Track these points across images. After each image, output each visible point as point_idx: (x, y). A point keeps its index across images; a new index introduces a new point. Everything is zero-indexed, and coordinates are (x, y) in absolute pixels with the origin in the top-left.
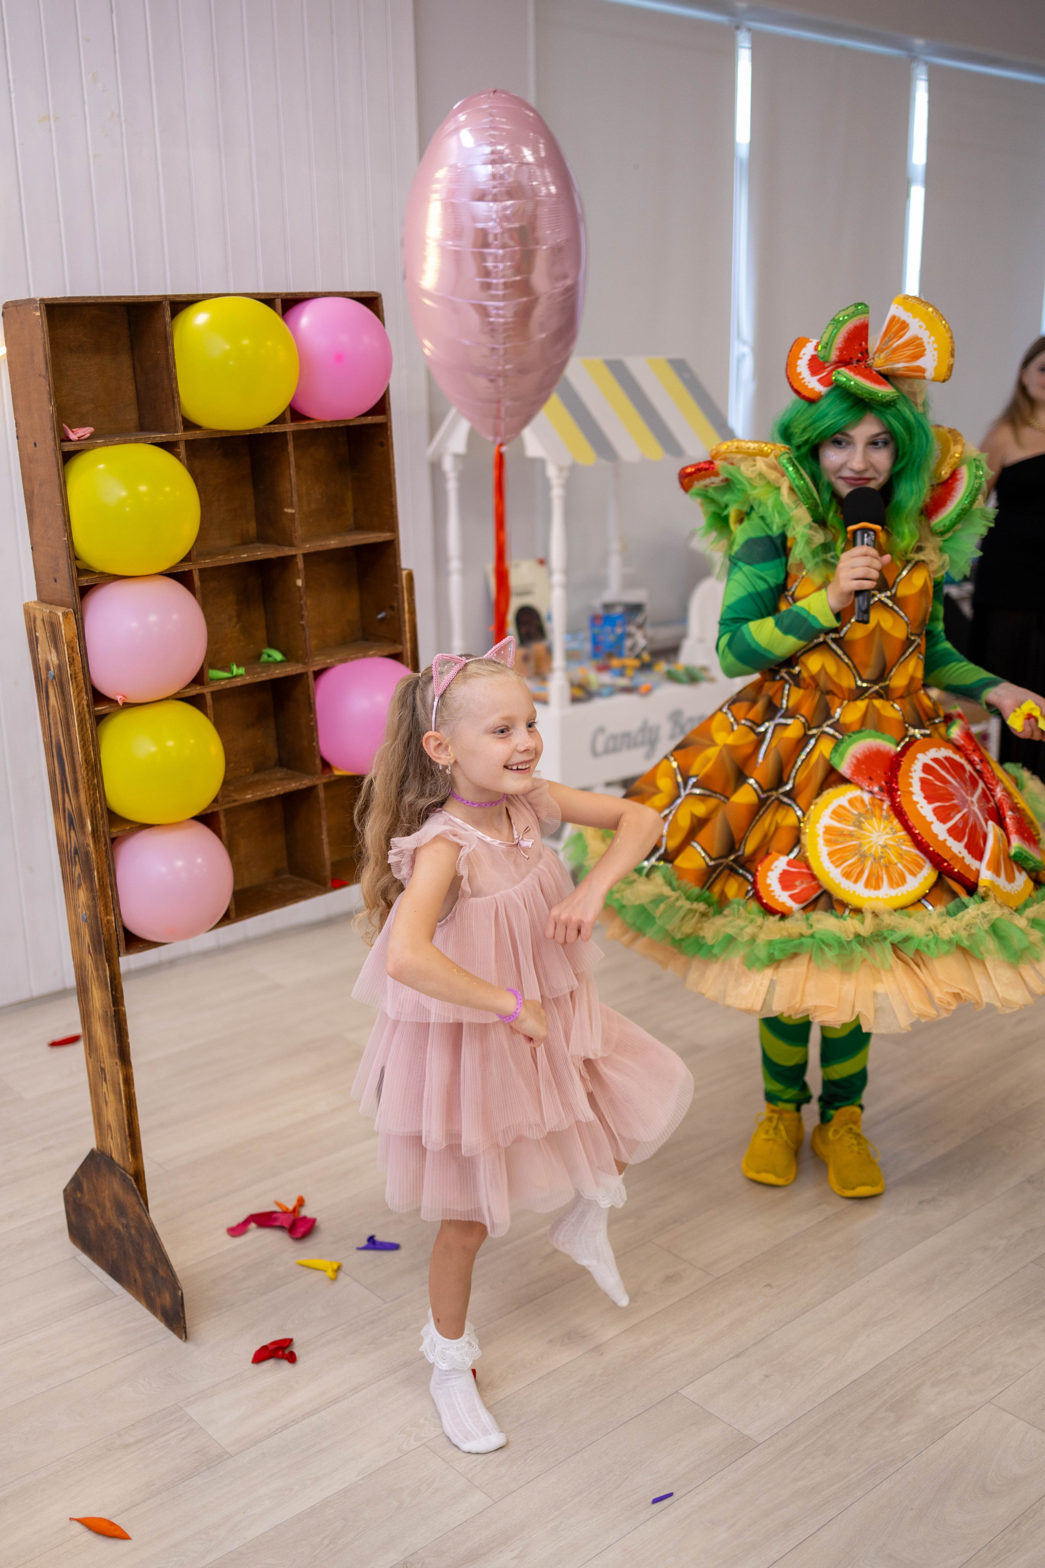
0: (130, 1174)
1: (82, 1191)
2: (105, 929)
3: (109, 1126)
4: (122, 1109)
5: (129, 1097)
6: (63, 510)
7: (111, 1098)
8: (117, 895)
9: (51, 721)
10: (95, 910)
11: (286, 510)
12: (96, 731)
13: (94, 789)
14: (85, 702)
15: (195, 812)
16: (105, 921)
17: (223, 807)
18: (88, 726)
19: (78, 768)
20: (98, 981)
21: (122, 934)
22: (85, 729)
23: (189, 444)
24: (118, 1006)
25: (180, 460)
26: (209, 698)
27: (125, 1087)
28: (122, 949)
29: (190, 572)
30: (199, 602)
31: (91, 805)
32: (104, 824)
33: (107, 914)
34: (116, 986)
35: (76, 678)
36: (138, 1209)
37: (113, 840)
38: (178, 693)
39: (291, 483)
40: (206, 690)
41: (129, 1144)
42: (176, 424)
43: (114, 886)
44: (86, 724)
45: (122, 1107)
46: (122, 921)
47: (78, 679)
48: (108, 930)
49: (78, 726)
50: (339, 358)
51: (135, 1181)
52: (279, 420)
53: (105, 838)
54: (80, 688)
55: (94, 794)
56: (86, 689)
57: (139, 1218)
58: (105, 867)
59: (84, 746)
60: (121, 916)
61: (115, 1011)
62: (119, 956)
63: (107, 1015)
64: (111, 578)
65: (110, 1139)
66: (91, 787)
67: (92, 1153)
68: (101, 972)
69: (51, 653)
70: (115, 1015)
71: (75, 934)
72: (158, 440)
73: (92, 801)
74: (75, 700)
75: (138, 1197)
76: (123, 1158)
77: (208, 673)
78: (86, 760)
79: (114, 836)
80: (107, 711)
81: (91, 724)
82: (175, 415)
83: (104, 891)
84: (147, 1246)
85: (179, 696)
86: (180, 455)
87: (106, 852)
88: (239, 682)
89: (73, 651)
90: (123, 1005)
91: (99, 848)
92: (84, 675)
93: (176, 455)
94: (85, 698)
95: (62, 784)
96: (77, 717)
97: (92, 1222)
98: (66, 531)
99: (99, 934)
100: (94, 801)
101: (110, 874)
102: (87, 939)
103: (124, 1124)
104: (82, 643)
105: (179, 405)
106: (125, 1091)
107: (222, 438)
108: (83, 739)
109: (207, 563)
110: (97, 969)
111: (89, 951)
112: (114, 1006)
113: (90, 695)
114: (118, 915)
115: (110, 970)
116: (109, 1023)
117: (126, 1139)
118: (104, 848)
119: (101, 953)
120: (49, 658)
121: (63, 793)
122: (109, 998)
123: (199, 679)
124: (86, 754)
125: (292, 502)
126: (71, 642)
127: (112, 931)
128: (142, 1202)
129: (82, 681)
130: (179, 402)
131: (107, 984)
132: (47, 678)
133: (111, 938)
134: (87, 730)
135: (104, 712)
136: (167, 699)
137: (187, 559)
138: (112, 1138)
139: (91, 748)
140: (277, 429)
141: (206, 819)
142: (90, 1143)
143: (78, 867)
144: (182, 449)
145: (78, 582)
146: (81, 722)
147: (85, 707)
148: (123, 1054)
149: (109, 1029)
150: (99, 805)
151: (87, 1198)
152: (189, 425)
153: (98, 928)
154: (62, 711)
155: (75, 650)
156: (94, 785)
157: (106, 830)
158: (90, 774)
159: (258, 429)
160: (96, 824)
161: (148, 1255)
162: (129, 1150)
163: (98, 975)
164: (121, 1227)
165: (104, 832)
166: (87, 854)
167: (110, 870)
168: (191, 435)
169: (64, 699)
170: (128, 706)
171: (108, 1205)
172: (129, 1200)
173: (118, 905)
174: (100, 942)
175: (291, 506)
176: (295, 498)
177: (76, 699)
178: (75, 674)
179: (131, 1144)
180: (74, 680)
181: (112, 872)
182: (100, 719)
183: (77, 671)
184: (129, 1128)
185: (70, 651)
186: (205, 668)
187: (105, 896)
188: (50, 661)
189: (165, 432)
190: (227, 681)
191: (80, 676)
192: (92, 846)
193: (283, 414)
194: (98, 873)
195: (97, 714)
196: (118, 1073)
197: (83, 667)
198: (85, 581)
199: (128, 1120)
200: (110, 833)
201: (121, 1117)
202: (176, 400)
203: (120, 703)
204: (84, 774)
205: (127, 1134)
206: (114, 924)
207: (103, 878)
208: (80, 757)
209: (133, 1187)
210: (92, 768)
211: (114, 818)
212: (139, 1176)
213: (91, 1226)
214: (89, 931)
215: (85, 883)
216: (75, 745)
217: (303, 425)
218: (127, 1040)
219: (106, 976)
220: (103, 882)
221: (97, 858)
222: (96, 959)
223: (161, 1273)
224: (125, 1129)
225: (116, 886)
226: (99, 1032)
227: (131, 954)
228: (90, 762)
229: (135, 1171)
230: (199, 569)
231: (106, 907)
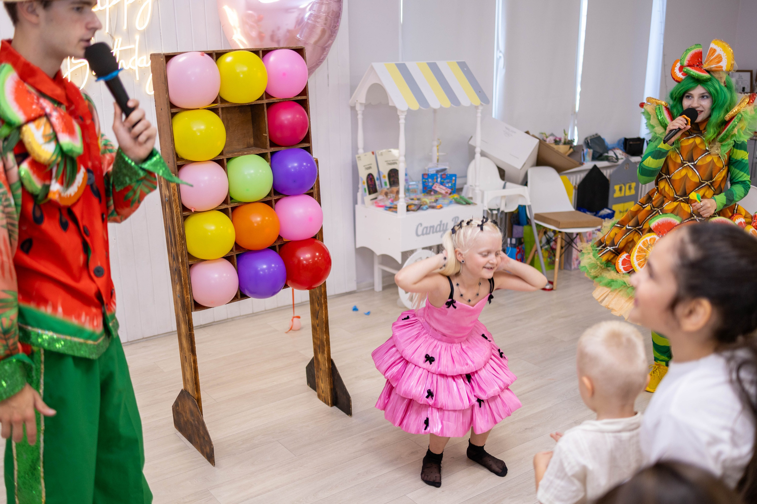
0: (195, 400)
1: (178, 407)
2: (186, 301)
3: (188, 380)
4: (192, 373)
5: (195, 368)
6: (171, 136)
7: (188, 368)
8: (191, 287)
9: (167, 217)
10: (182, 293)
11: (263, 134)
12: (184, 222)
13: (182, 245)
14: (179, 211)
15: (222, 256)
16: (186, 297)
17: (235, 254)
18: (180, 220)
19: (176, 237)
20: (184, 321)
21: (193, 303)
22: (179, 221)
23: (223, 109)
24: (191, 332)
25: (219, 116)
26: (229, 210)
27: (193, 364)
28: (193, 310)
29: (223, 159)
30: (226, 172)
31: (181, 251)
32: (186, 259)
33: (187, 295)
34: (190, 323)
35: (175, 201)
36: (198, 413)
37: (191, 266)
38: (217, 207)
39: (265, 124)
40: (229, 207)
42: (217, 101)
43: (190, 284)
44: (179, 219)
46: (193, 298)
47: (176, 202)
48: (187, 301)
49: (176, 220)
50: (284, 74)
51: (197, 402)
52: (261, 98)
53: (187, 264)
54: (177, 205)
55: (182, 247)
56: (180, 206)
57: (198, 416)
58: (186, 276)
59: (178, 228)
60: (193, 296)
62: (192, 311)
63: (187, 335)
64: (190, 162)
65: (188, 385)
66: (181, 244)
67: (182, 390)
69: (166, 191)
70: (190, 335)
71: (176, 303)
72: (210, 108)
74: (175, 210)
76: (193, 393)
78: (179, 234)
79: (190, 264)
80: (188, 214)
81: (181, 220)
83: (186, 285)
84: (201, 429)
85: (218, 209)
87: (187, 270)
89: (174, 191)
90: (193, 331)
91: (184, 268)
92: (179, 200)
93: (217, 114)
94: (179, 209)
95: (171, 243)
96: (176, 216)
98: (172, 144)
99: (184, 303)
100: (182, 250)
101: (188, 279)
102: (180, 305)
103: (193, 379)
104: (178, 187)
106: (194, 366)
107: (235, 107)
108: (178, 225)
109: (230, 156)
110: (183, 317)
111: (181, 309)
112: (189, 331)
113: (181, 208)
114: (192, 295)
115: (188, 317)
116: (188, 338)
117: (194, 385)
118: (186, 269)
119: (184, 310)
120: (166, 193)
121: (171, 246)
122: (187, 328)
123: (225, 202)
124: (179, 231)
126: (174, 187)
127: (189, 302)
128: (200, 411)
129: (178, 202)
131: (187, 323)
132: (165, 201)
133: (188, 304)
134: (180, 222)
135: (187, 215)
136: (213, 210)
137: (221, 154)
139: (181, 229)
140: (260, 102)
141: (228, 258)
142: (182, 387)
143: (176, 276)
144: (219, 111)
145: (177, 163)
146: (178, 218)
147: (179, 212)
148: (193, 351)
149: (188, 340)
150: (184, 251)
151: (180, 409)
152: (223, 101)
153: (183, 301)
154: (171, 214)
155: (175, 190)
156: (182, 244)
157: (187, 261)
158: (181, 239)
159: (251, 102)
160: (183, 259)
161: (201, 432)
162: (195, 389)
163: (184, 319)
164: (192, 421)
165: (186, 262)
166: (180, 271)
167: (188, 277)
168: (223, 105)
169: (171, 209)
170: (196, 212)
171: (188, 412)
172: (196, 411)
173: (192, 291)
174: (184, 306)
175: (266, 133)
176: (267, 130)
177: (177, 210)
178: (175, 200)
179: (196, 387)
180: (174, 202)
181: (189, 278)
182: (185, 218)
183: (176, 198)
184: (195, 380)
185: (173, 190)
186: (228, 197)
187: (186, 288)
188: (166, 195)
190: (238, 203)
191: (177, 200)
192: (181, 267)
193: (262, 95)
194: (184, 278)
195: (184, 215)
196: (191, 358)
197: (178, 197)
198: (179, 163)
199: (195, 377)
201: (192, 376)
203: (193, 211)
204: (178, 239)
205: (194, 383)
206: (190, 299)
207: (185, 280)
208: (177, 232)
209: (197, 405)
210: (182, 237)
211: (190, 256)
212: (199, 400)
213: (182, 420)
214: (180, 301)
215: (179, 283)
216: (175, 228)
217: (271, 100)
218: (194, 345)
219: (186, 319)
220: (186, 282)
221: (183, 272)
222: (183, 313)
223: (206, 439)
224: (193, 381)
225: (191, 284)
226: (184, 342)
227: (197, 311)
228: (181, 234)
229: (197, 398)
230: (226, 158)
231: (187, 292)
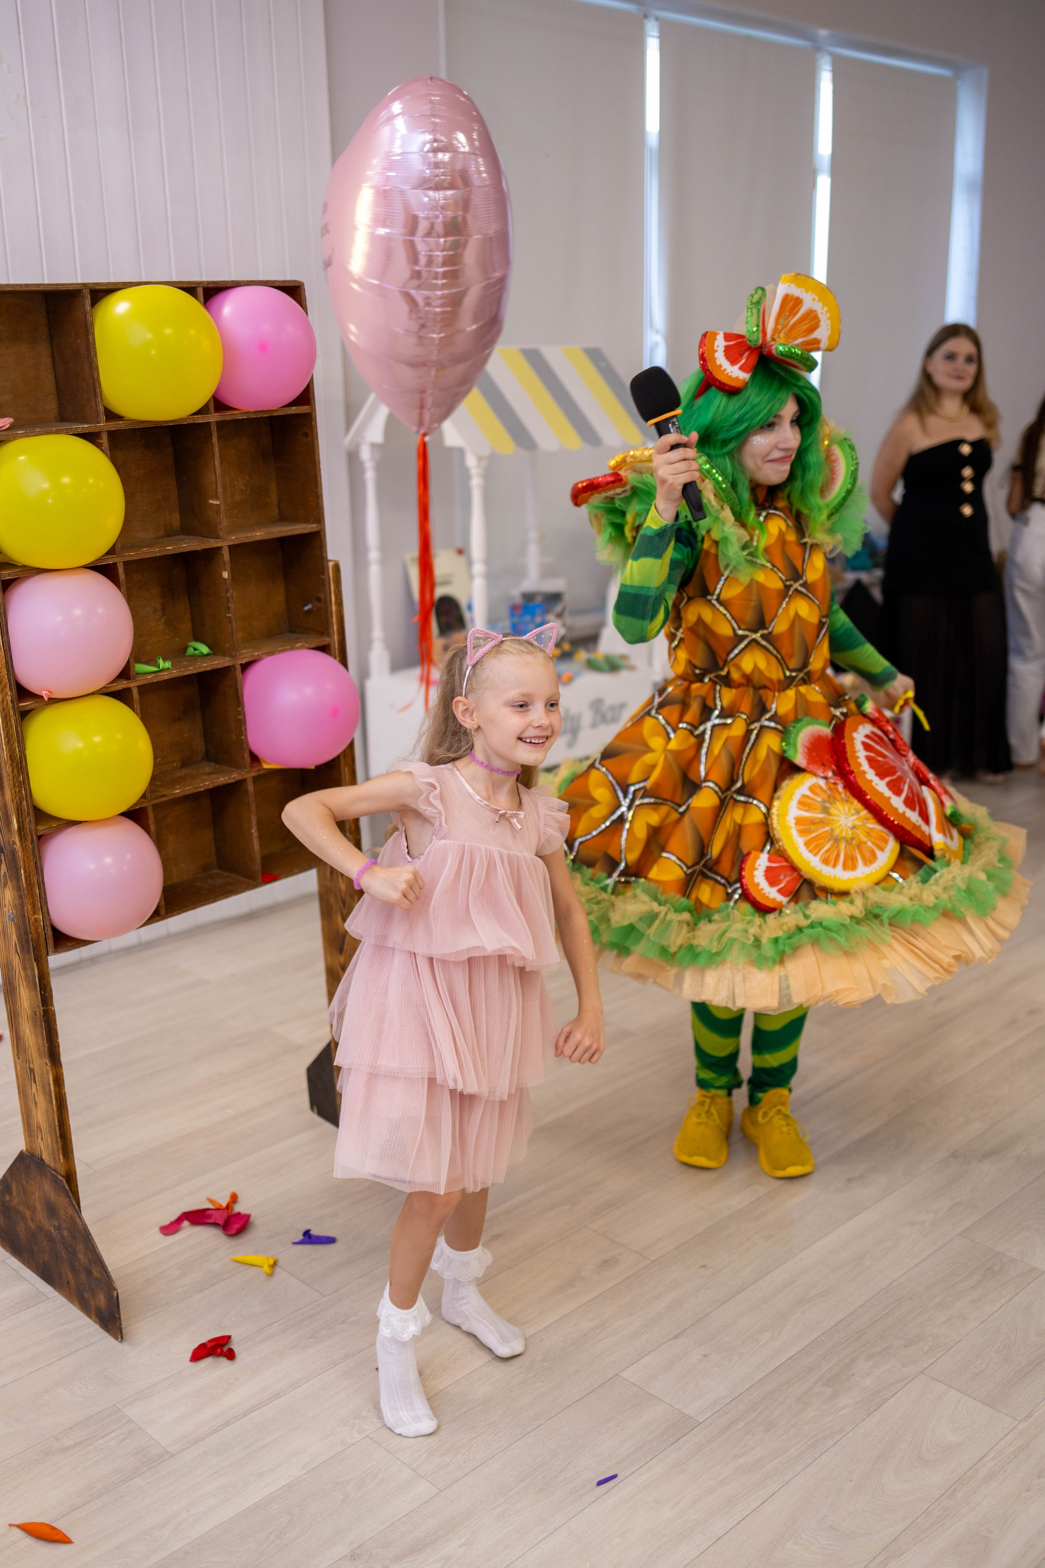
0: (61, 1176)
1: (10, 1193)
2: (32, 928)
3: (39, 1127)
4: (53, 1110)
5: (60, 1097)
7: (41, 1099)
8: (45, 893)
10: (22, 910)
11: (210, 501)
12: (21, 727)
13: (20, 786)
14: (9, 698)
15: (124, 808)
16: (32, 921)
17: (152, 803)
18: (13, 722)
19: (3, 766)
20: (26, 979)
21: (50, 933)
22: (9, 726)
23: (112, 434)
24: (47, 1006)
25: (103, 451)
26: (135, 693)
27: (55, 1087)
28: (50, 950)
29: (115, 564)
30: (124, 596)
31: (17, 803)
32: (30, 821)
33: (35, 913)
34: (45, 985)
36: (70, 1210)
37: (42, 839)
38: (105, 687)
39: (215, 474)
40: (133, 685)
41: (60, 1144)
42: (98, 415)
43: (41, 884)
44: (10, 720)
45: (53, 1108)
46: (50, 920)
47: (2, 675)
48: (36, 929)
49: (2, 722)
50: (263, 347)
51: (67, 1182)
52: (203, 411)
53: (32, 835)
54: (3, 684)
55: (19, 791)
56: (10, 685)
57: (72, 1219)
58: (32, 864)
59: (9, 745)
60: (49, 915)
61: (43, 1010)
62: (48, 955)
63: (36, 1015)
64: (34, 571)
65: (40, 1140)
66: (17, 784)
67: (22, 1154)
68: (29, 972)
70: (44, 1015)
72: (80, 431)
73: (17, 798)
75: (70, 1198)
76: (54, 1159)
77: (134, 667)
78: (11, 757)
79: (40, 833)
80: (32, 706)
81: (16, 720)
82: (97, 406)
83: (31, 889)
84: (80, 1247)
85: (105, 691)
86: (102, 446)
87: (33, 850)
88: (165, 676)
90: (52, 1005)
91: (26, 846)
92: (8, 671)
93: (99, 446)
94: (9, 693)
96: (1, 713)
97: (22, 1224)
99: (26, 933)
100: (20, 799)
101: (37, 873)
102: (14, 938)
103: (55, 1125)
104: (5, 638)
105: (101, 395)
106: (55, 1091)
107: (144, 430)
108: (7, 739)
109: (132, 555)
110: (25, 969)
111: (16, 950)
112: (43, 1006)
113: (15, 691)
114: (46, 913)
115: (38, 969)
116: (39, 1023)
117: (57, 1140)
118: (31, 846)
119: (28, 952)
122: (37, 997)
123: (125, 673)
124: (11, 751)
125: (217, 493)
127: (39, 930)
128: (74, 1203)
129: (6, 677)
130: (101, 392)
131: (35, 984)
133: (39, 937)
134: (12, 726)
135: (29, 708)
136: (93, 694)
137: (111, 551)
138: (42, 1140)
139: (16, 744)
140: (200, 419)
141: (134, 815)
142: (19, 1145)
143: (4, 866)
144: (104, 440)
145: (1, 575)
146: (6, 717)
147: (9, 702)
148: (53, 1054)
149: (39, 1029)
150: (24, 803)
151: (16, 1200)
152: (111, 415)
153: (25, 927)
156: (19, 782)
157: (33, 828)
158: (15, 771)
159: (182, 419)
160: (23, 822)
161: (81, 1257)
162: (61, 1151)
163: (26, 976)
164: (52, 1229)
165: (30, 829)
166: (14, 853)
167: (37, 868)
168: (113, 426)
170: (53, 701)
171: (39, 1207)
172: (61, 1201)
173: (46, 903)
174: (27, 942)
175: (217, 498)
176: (220, 490)
177: (4, 695)
179: (63, 1145)
181: (39, 870)
182: (24, 715)
183: (1, 666)
184: (60, 1129)
186: (132, 661)
187: (33, 895)
189: (86, 423)
190: (153, 675)
191: (4, 672)
192: (18, 844)
193: (207, 404)
194: (25, 872)
195: (22, 710)
196: (48, 1073)
197: (7, 662)
198: (7, 574)
199: (59, 1121)
200: (37, 831)
201: (51, 1119)
202: (98, 390)
203: (46, 698)
204: (10, 770)
205: (58, 1135)
206: (42, 923)
207: (30, 876)
208: (6, 754)
209: (66, 1189)
210: (17, 765)
211: (40, 815)
212: (70, 1177)
213: (21, 1228)
214: (16, 931)
215: (11, 881)
217: (227, 416)
218: (56, 1040)
219: (34, 976)
220: (30, 881)
221: (24, 856)
222: (24, 961)
223: (95, 1273)
224: (55, 1130)
225: (44, 884)
226: (27, 1032)
227: (59, 952)
228: (15, 758)
229: (67, 1172)
230: (124, 562)
231: (34, 905)
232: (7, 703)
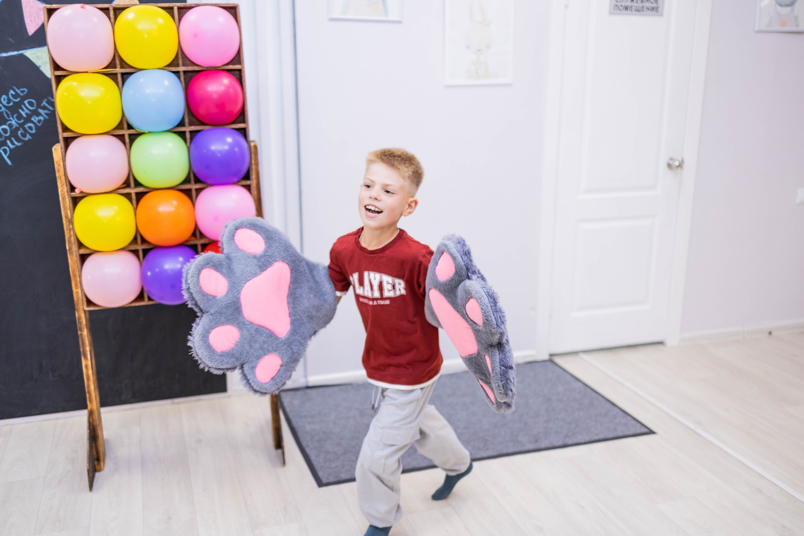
2: (75, 295)
8: (82, 280)
12: (72, 204)
15: (122, 246)
16: (73, 291)
17: (142, 248)
18: (67, 201)
21: (84, 299)
24: (81, 332)
26: (133, 195)
27: (85, 370)
28: (84, 306)
29: (124, 134)
30: (127, 149)
31: (68, 237)
32: (75, 247)
33: (76, 288)
34: (81, 322)
38: (115, 190)
40: (133, 191)
42: (116, 65)
43: (80, 276)
46: (84, 293)
53: (75, 253)
54: (63, 183)
55: (70, 232)
56: (66, 184)
58: (76, 266)
59: (64, 210)
64: (81, 135)
66: (68, 229)
72: (106, 72)
74: (60, 188)
78: (65, 216)
82: (115, 61)
83: (75, 277)
85: (117, 192)
86: (116, 80)
87: (76, 260)
91: (73, 257)
92: (65, 177)
94: (65, 187)
96: (61, 196)
100: (70, 235)
104: (64, 163)
108: (64, 207)
109: (132, 131)
113: (69, 187)
114: (82, 289)
115: (78, 314)
123: (124, 186)
124: (66, 213)
126: (58, 162)
127: (79, 297)
129: (64, 180)
133: (78, 300)
135: (76, 196)
136: (109, 192)
139: (69, 211)
141: (130, 249)
144: (119, 77)
145: (62, 135)
146: (64, 199)
147: (66, 192)
148: (84, 354)
150: (73, 238)
155: (60, 165)
158: (68, 223)
160: (71, 247)
165: (75, 250)
168: (124, 70)
170: (89, 194)
173: (83, 285)
177: (63, 189)
178: (60, 177)
179: (89, 397)
180: (60, 180)
182: (75, 201)
184: (88, 389)
187: (76, 281)
192: (69, 256)
195: (72, 196)
197: (65, 174)
198: (65, 135)
200: (78, 251)
203: (78, 192)
204: (64, 222)
206: (80, 294)
207: (74, 271)
210: (69, 220)
211: (81, 245)
212: (92, 412)
221: (71, 262)
227: (89, 308)
228: (68, 217)
230: (128, 134)
231: (76, 285)
232: (64, 193)
